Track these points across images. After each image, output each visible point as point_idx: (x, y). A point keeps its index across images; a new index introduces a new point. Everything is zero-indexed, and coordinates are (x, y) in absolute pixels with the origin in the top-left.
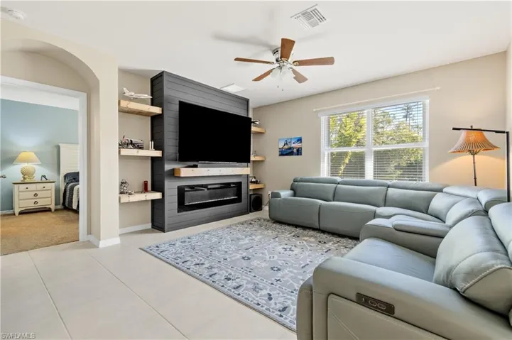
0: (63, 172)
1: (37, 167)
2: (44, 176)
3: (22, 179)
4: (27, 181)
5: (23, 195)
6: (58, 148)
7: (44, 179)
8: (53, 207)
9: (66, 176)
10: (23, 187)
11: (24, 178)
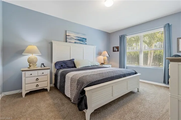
0: (55, 61)
1: (39, 58)
2: (43, 64)
3: (29, 66)
4: (32, 68)
5: (28, 80)
6: (51, 44)
7: (43, 66)
8: (48, 88)
9: (56, 64)
10: (28, 73)
11: (30, 66)
